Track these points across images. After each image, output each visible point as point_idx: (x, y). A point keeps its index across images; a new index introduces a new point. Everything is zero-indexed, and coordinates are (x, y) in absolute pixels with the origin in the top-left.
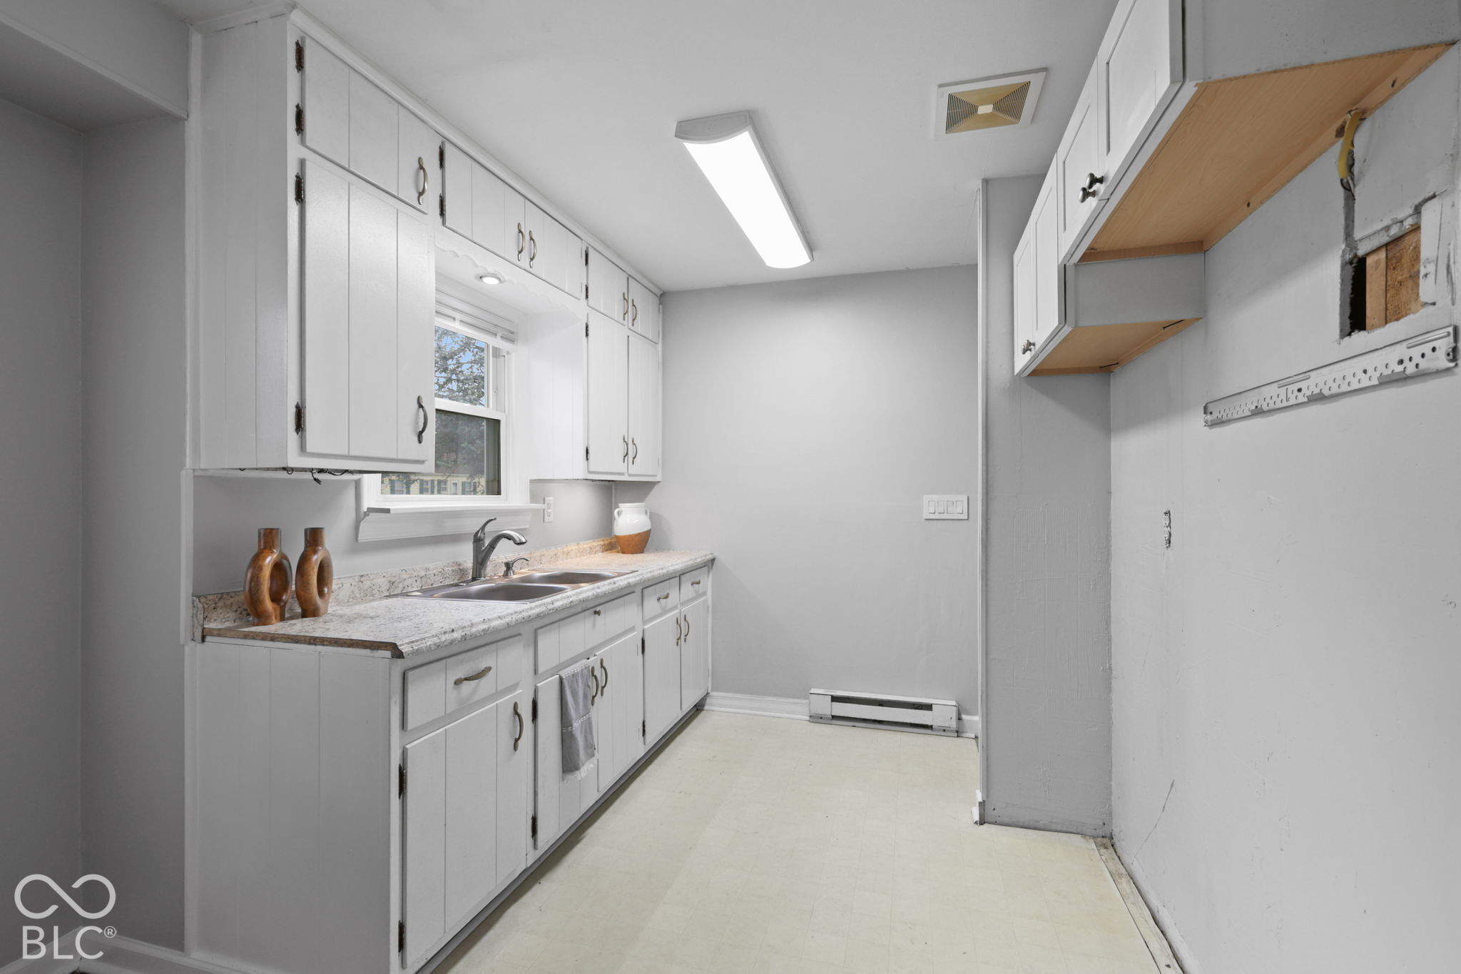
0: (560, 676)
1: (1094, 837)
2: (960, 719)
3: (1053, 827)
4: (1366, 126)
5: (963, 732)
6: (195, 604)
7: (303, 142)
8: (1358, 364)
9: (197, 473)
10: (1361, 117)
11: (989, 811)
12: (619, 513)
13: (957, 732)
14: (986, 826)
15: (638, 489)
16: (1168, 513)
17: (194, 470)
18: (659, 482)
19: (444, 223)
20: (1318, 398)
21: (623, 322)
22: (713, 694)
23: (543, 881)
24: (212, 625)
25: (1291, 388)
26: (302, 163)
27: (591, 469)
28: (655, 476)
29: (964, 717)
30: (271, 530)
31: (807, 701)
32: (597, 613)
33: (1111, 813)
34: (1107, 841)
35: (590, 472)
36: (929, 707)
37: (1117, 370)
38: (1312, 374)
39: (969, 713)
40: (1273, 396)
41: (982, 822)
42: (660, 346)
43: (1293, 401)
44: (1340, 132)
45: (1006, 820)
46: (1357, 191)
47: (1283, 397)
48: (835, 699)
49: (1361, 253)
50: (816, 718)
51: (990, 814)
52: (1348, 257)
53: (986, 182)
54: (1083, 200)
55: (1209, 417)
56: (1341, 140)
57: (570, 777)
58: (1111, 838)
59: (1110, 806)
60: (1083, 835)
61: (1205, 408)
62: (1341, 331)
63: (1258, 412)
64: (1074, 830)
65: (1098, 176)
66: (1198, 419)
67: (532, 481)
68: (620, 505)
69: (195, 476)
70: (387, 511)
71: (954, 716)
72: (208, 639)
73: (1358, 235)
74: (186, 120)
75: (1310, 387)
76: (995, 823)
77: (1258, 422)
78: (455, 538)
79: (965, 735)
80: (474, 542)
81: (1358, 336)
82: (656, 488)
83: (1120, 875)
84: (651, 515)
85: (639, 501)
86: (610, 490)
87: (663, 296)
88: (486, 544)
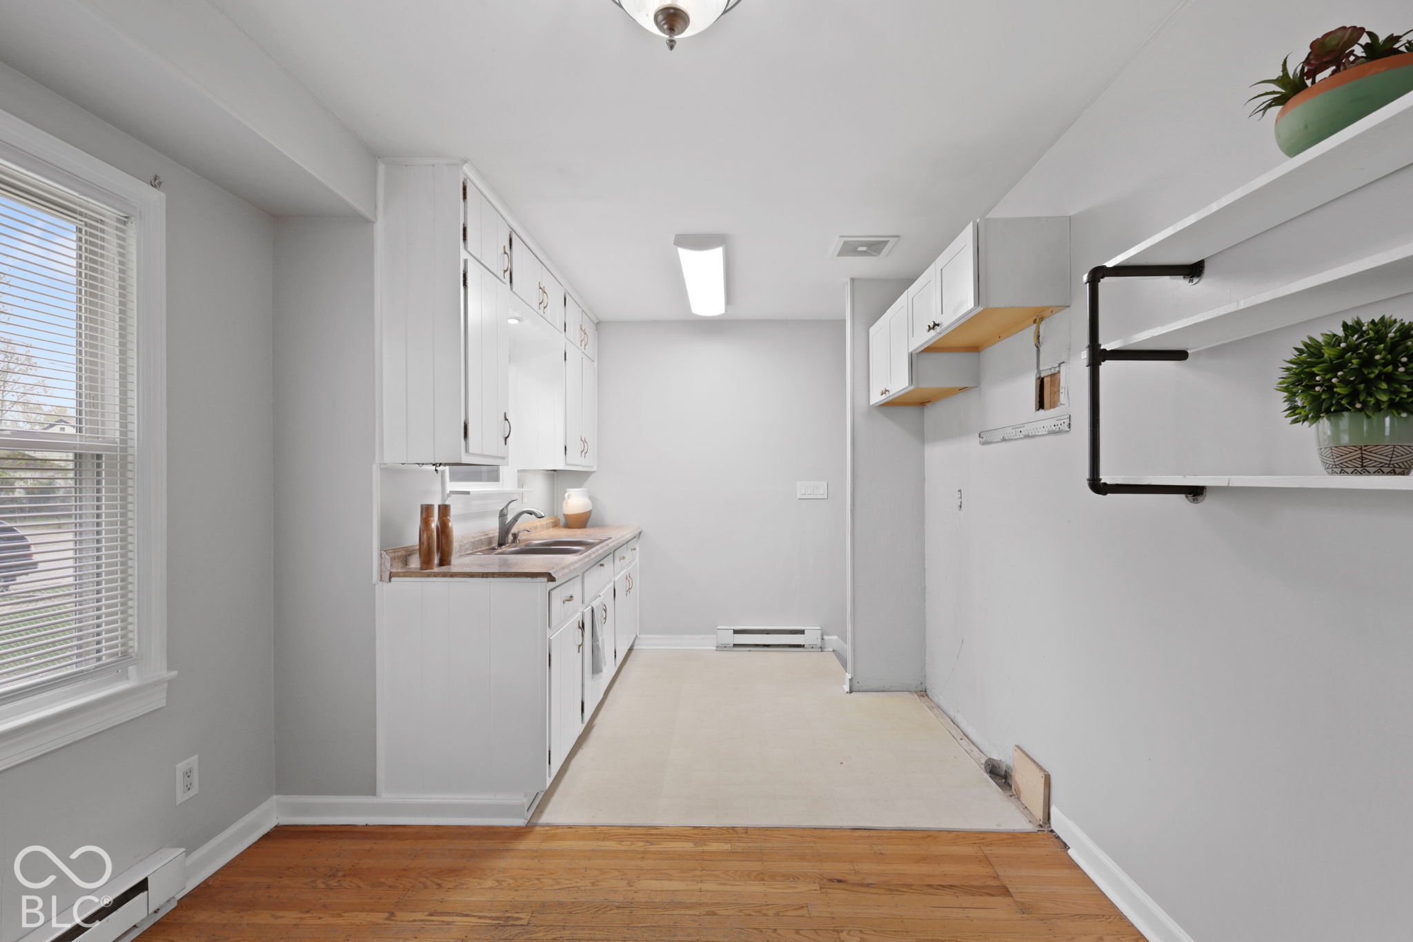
0: (592, 608)
1: (916, 692)
2: (823, 639)
3: (893, 689)
4: (1043, 322)
5: (824, 648)
6: (383, 556)
7: (465, 248)
8: (1041, 424)
9: (382, 466)
10: (1042, 319)
11: (855, 683)
12: (569, 496)
13: (821, 648)
14: (853, 694)
15: (576, 477)
16: (960, 491)
17: (380, 464)
18: (595, 472)
19: (511, 289)
20: (1027, 436)
21: (580, 347)
22: (639, 636)
23: (584, 746)
24: (394, 570)
25: (1017, 430)
26: (466, 262)
27: (568, 462)
28: (592, 467)
29: (825, 637)
30: (428, 505)
31: (715, 636)
32: (602, 565)
33: (925, 676)
34: (923, 693)
35: (567, 464)
36: (802, 632)
37: (929, 405)
38: (1026, 425)
39: (828, 635)
40: (1010, 433)
41: (851, 692)
42: (596, 363)
43: (1018, 437)
44: (1035, 322)
45: (865, 688)
46: (1041, 349)
47: (1014, 433)
48: (736, 632)
49: (1042, 376)
50: (722, 648)
51: (855, 685)
52: (1038, 376)
53: (853, 280)
54: (929, 331)
55: (981, 439)
56: (1035, 325)
57: (596, 676)
58: (926, 691)
59: (925, 672)
60: (910, 692)
61: (980, 434)
62: (1036, 408)
63: (1004, 440)
64: (905, 690)
65: (937, 323)
66: (976, 440)
67: (519, 471)
68: (568, 490)
69: (381, 469)
70: (468, 493)
71: (820, 637)
72: (393, 579)
73: (1041, 368)
74: (374, 223)
75: (1025, 431)
76: (859, 691)
77: (1003, 444)
78: (482, 515)
79: (826, 650)
80: (500, 516)
81: (1041, 411)
82: (592, 476)
83: (933, 708)
84: (591, 498)
85: (580, 487)
86: (558, 478)
87: (598, 325)
88: (510, 518)
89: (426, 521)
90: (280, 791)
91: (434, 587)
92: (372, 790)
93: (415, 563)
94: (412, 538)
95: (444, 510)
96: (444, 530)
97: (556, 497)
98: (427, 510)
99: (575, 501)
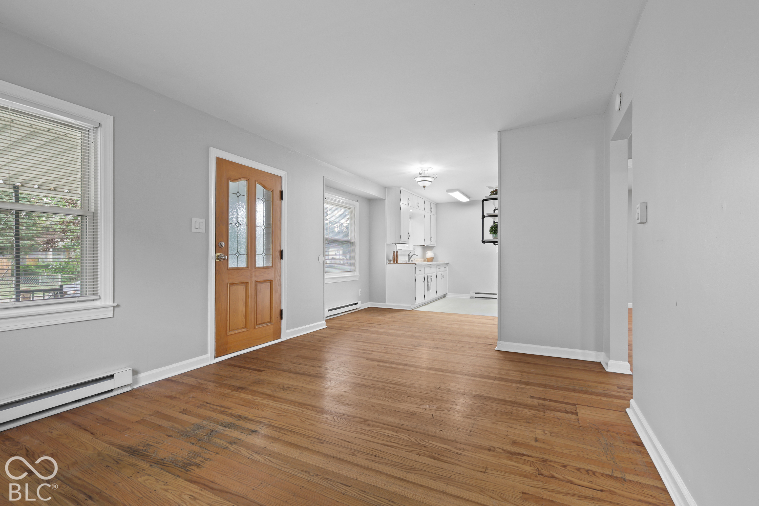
0: (427, 275)
6: (386, 261)
9: (386, 244)
12: (428, 253)
19: (410, 206)
21: (430, 213)
22: (448, 293)
24: (388, 263)
26: (401, 205)
27: (427, 243)
28: (435, 245)
31: (470, 295)
32: (431, 267)
42: (436, 216)
48: (476, 293)
50: (472, 298)
57: (428, 291)
67: (414, 245)
68: (427, 251)
72: (388, 265)
74: (385, 199)
78: (404, 255)
80: (408, 255)
82: (435, 247)
84: (434, 254)
85: (431, 250)
86: (425, 248)
87: (437, 204)
88: (410, 256)
89: (394, 254)
90: (370, 301)
91: (395, 265)
92: (385, 302)
93: (392, 262)
94: (391, 258)
95: (397, 252)
96: (397, 256)
97: (424, 254)
98: (394, 252)
99: (429, 254)
